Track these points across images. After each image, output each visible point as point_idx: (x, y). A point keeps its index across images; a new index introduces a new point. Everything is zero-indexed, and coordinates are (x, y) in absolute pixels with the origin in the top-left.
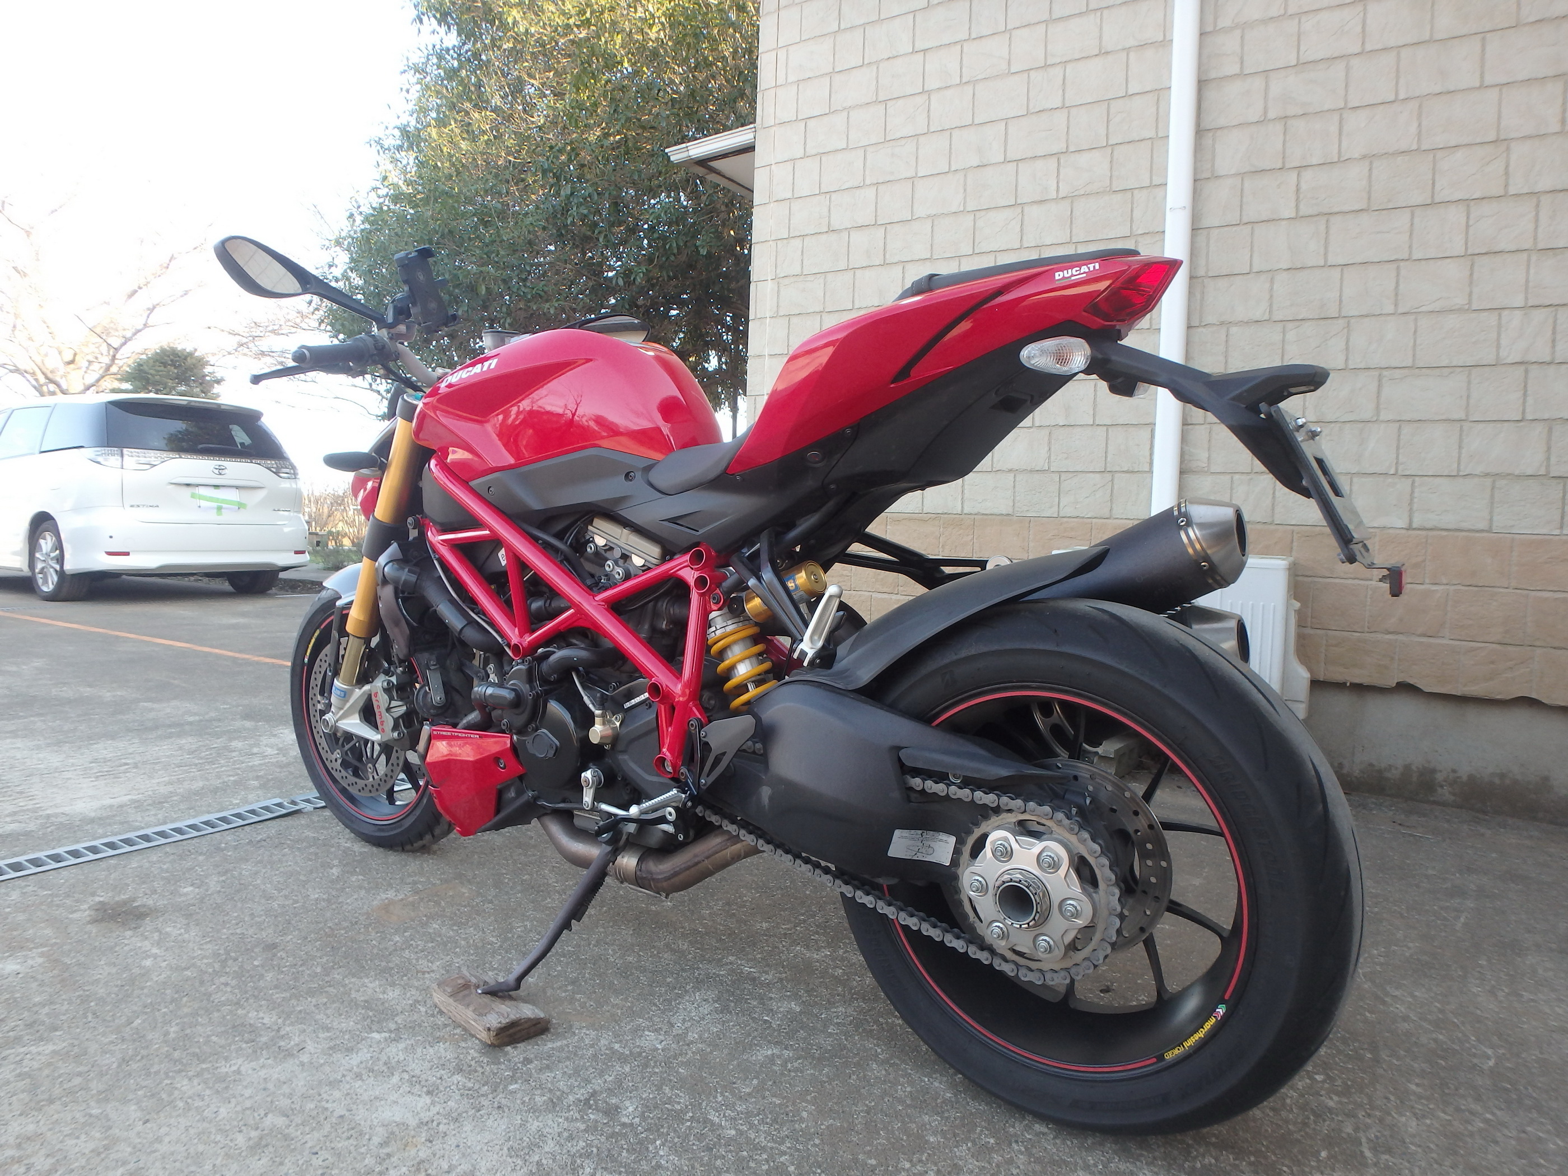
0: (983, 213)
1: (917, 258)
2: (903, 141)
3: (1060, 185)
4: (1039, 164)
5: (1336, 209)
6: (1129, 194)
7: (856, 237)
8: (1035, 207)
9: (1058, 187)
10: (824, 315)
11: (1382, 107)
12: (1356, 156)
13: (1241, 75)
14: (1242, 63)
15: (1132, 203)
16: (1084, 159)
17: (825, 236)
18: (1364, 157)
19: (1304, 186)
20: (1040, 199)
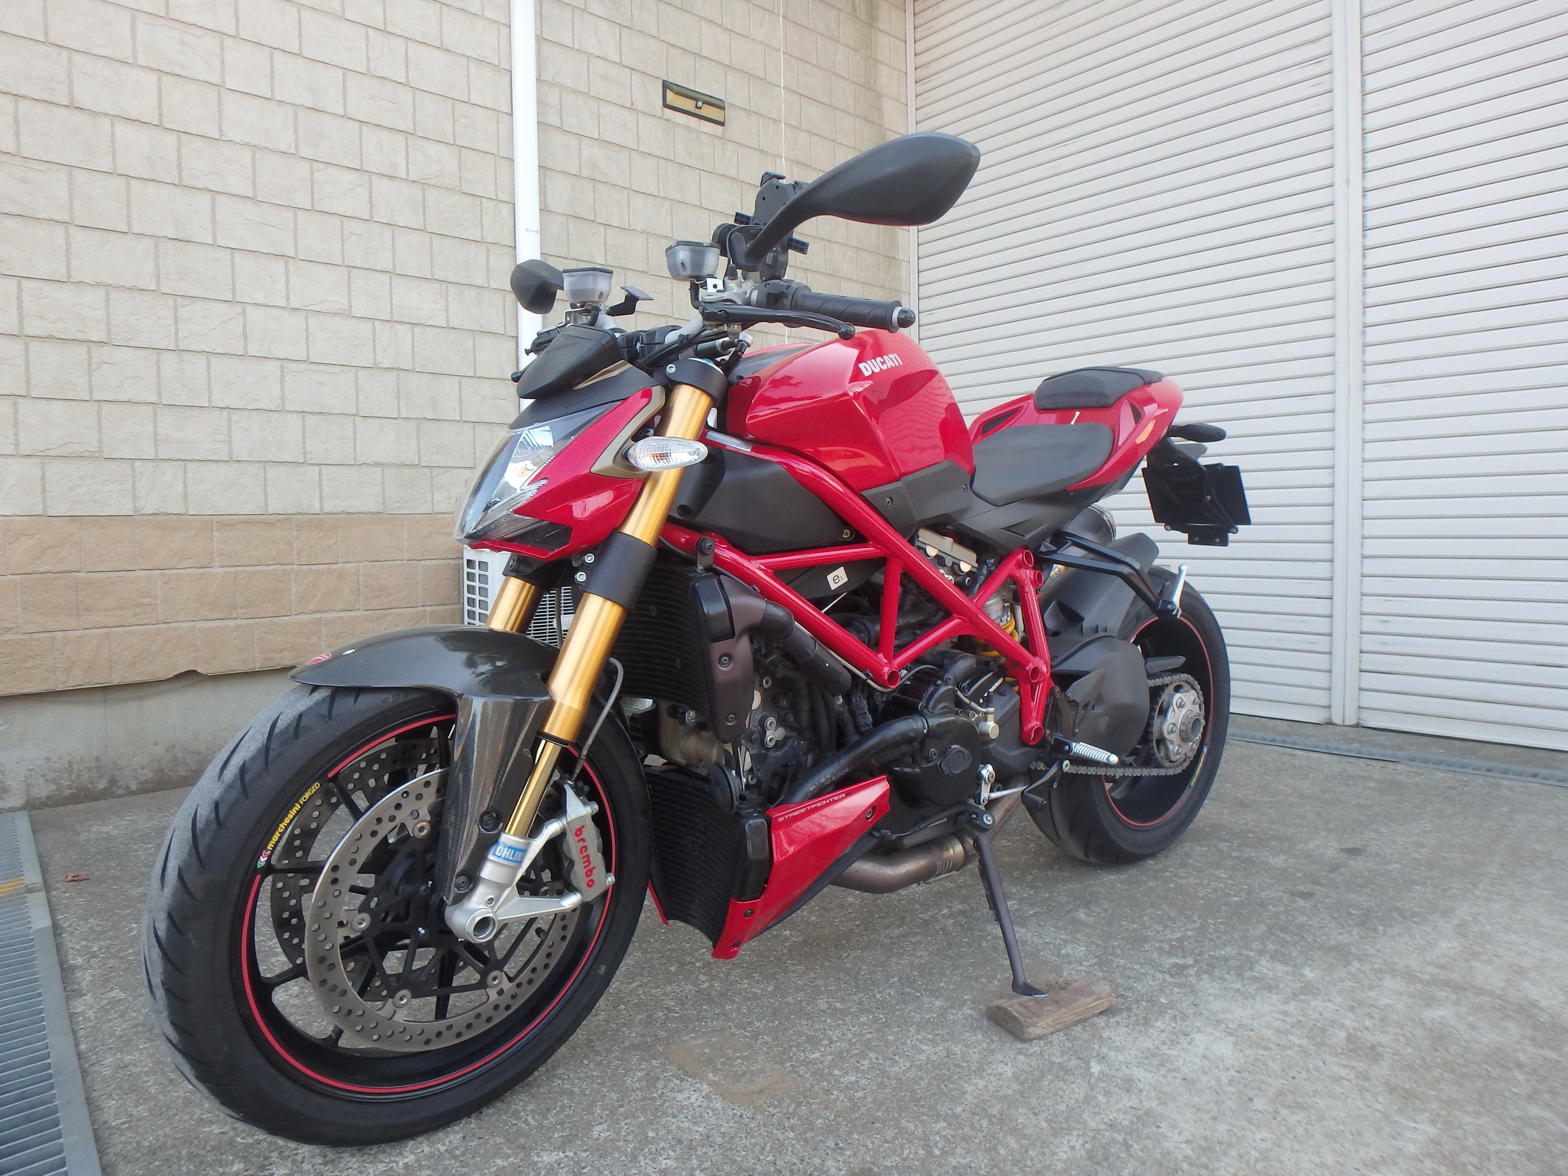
0: (322, 166)
1: (233, 192)
2: (199, 32)
3: (410, 166)
4: (386, 135)
5: (629, 266)
6: (477, 200)
7: (124, 131)
8: (384, 180)
9: (408, 168)
10: (73, 230)
11: (651, 197)
12: (639, 229)
13: (560, 128)
14: (561, 118)
15: (481, 210)
16: (433, 148)
17: (63, 112)
18: (643, 232)
19: (609, 242)
20: (388, 173)
